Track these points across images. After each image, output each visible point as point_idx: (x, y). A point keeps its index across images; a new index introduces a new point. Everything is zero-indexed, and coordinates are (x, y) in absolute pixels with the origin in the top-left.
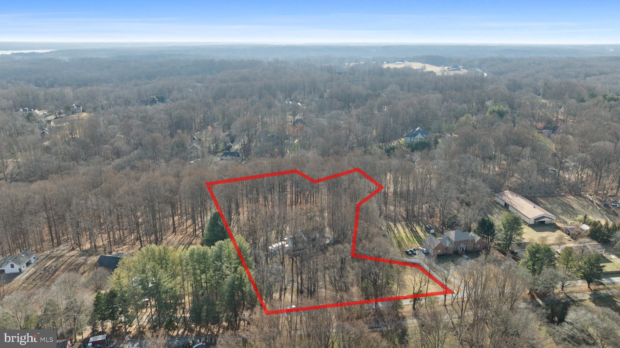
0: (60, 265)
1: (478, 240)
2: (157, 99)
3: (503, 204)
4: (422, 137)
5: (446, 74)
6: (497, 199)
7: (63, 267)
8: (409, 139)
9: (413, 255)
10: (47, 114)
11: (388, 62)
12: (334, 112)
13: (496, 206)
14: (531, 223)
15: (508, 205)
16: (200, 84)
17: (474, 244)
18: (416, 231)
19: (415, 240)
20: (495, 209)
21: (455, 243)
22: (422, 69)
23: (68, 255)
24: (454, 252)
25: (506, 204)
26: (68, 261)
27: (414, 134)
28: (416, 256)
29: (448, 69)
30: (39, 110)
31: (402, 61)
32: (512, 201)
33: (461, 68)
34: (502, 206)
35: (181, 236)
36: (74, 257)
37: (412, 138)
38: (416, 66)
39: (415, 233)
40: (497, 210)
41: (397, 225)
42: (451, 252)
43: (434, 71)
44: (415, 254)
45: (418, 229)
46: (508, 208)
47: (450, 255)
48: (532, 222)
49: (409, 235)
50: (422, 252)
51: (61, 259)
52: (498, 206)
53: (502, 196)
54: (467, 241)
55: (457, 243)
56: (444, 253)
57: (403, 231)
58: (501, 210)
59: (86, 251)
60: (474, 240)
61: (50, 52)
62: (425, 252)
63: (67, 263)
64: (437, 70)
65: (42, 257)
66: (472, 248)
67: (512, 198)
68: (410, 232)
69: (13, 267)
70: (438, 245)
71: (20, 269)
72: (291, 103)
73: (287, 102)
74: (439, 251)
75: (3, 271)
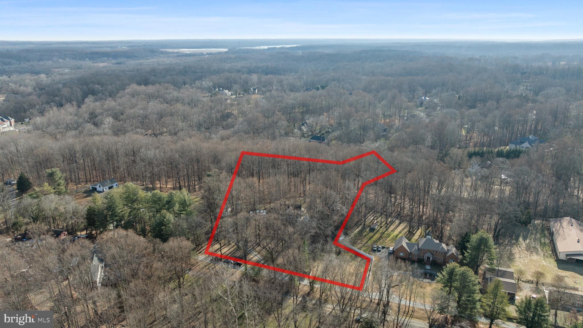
1: (450, 253)
10: (233, 94)
14: (560, 258)
15: (554, 233)
17: (445, 257)
18: (415, 234)
20: (538, 234)
21: (421, 250)
24: (419, 259)
28: (377, 253)
30: (229, 91)
32: (561, 230)
34: (550, 233)
37: (518, 146)
41: (402, 224)
42: (415, 258)
44: (379, 251)
46: (553, 237)
48: (563, 257)
49: (400, 235)
50: (388, 252)
52: (546, 232)
53: (556, 222)
55: (423, 251)
56: (407, 258)
60: (445, 253)
66: (442, 261)
67: (566, 226)
69: (100, 187)
70: (400, 247)
71: (103, 189)
72: (427, 98)
73: (423, 98)
74: (401, 254)
75: (96, 188)
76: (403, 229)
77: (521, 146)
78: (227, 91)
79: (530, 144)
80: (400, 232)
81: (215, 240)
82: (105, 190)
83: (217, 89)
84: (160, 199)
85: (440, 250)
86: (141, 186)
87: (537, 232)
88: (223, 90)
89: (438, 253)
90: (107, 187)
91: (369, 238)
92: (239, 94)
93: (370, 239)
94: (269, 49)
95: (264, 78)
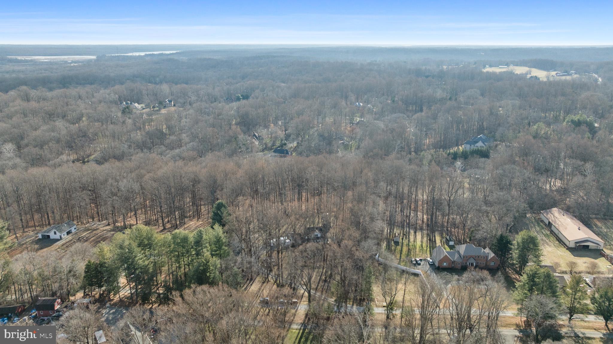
0: (91, 236)
1: (492, 257)
2: (242, 97)
3: (547, 223)
4: (483, 145)
5: (551, 79)
6: (542, 216)
7: (93, 239)
8: (468, 146)
9: (417, 265)
10: (144, 107)
11: (491, 66)
12: (394, 115)
13: (538, 224)
14: (570, 246)
15: (552, 224)
16: (283, 84)
17: (487, 261)
18: (435, 241)
19: (428, 250)
20: (536, 227)
21: (464, 257)
22: (527, 74)
23: (102, 229)
24: (462, 267)
25: (549, 222)
26: (99, 234)
27: (474, 142)
28: (420, 267)
29: (556, 74)
30: (139, 104)
31: (507, 64)
32: (557, 220)
33: (572, 73)
34: (546, 225)
35: (201, 223)
36: (105, 231)
37: (473, 146)
38: (519, 70)
39: (432, 244)
40: (538, 229)
41: (417, 234)
42: (459, 266)
43: (539, 76)
44: (419, 264)
45: (438, 239)
46: (551, 227)
47: (457, 269)
48: (572, 245)
49: (424, 245)
50: (428, 263)
51: (94, 232)
52: (541, 224)
53: (547, 214)
54: (479, 257)
55: (466, 258)
56: (451, 267)
57: (420, 240)
58: (543, 228)
59: (118, 227)
60: (487, 257)
61: (176, 53)
62: (431, 263)
63: (97, 236)
64: (541, 74)
65: (82, 229)
66: (484, 265)
67: (559, 217)
68: (427, 242)
69: (55, 233)
70: (444, 257)
71: (61, 237)
72: (361, 104)
73: (357, 103)
74: (445, 264)
75: (49, 236)
76: (422, 238)
77: (475, 145)
78: (136, 105)
79: (483, 143)
80: (422, 242)
81: (248, 279)
82: (62, 236)
83: (124, 103)
84: (185, 239)
85: (482, 255)
86: (107, 225)
87: (534, 226)
88: (131, 104)
89: (480, 258)
90: (65, 233)
91: (399, 252)
92: (154, 107)
93: (401, 253)
94: (146, 55)
95: (177, 88)
